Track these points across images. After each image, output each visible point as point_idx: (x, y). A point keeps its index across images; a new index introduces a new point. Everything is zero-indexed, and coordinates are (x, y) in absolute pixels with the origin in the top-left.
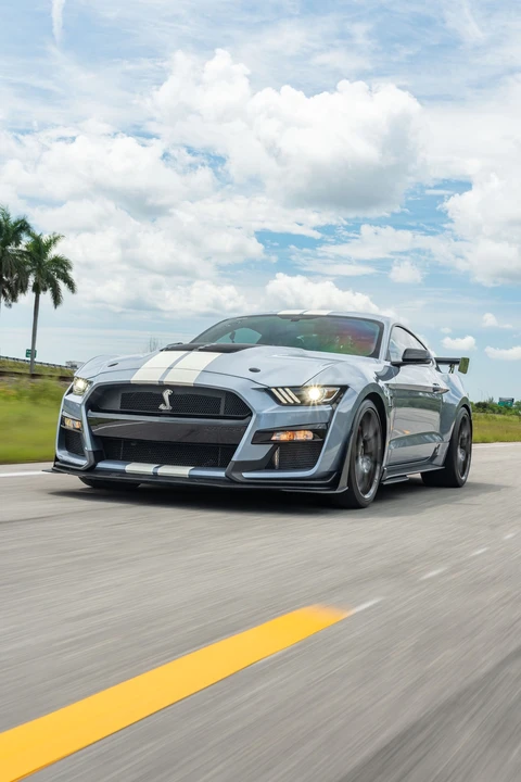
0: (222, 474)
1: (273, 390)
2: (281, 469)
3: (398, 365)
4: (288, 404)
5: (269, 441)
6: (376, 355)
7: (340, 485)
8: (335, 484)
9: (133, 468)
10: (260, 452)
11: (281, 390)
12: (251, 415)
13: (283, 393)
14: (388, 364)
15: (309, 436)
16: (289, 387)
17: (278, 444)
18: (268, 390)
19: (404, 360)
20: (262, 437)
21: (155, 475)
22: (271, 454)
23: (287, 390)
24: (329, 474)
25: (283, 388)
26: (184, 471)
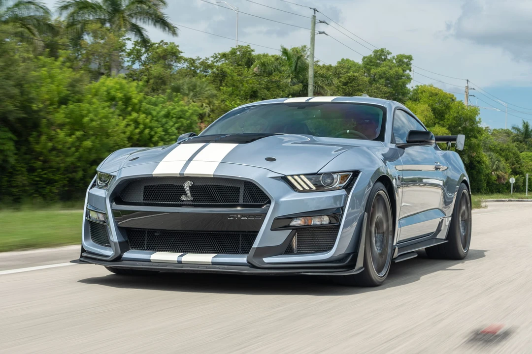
0: (243, 259)
1: (290, 178)
2: (300, 252)
3: (403, 147)
4: (304, 191)
5: (288, 227)
6: (381, 138)
7: (357, 267)
8: (352, 265)
9: (159, 256)
10: (280, 237)
11: (296, 177)
12: (269, 202)
13: (299, 180)
14: (393, 146)
15: (325, 220)
16: (304, 175)
17: (296, 229)
18: (284, 179)
19: (408, 142)
20: (281, 223)
21: (180, 262)
22: (289, 239)
23: (303, 177)
24: (347, 256)
25: (298, 175)
26: (206, 258)
